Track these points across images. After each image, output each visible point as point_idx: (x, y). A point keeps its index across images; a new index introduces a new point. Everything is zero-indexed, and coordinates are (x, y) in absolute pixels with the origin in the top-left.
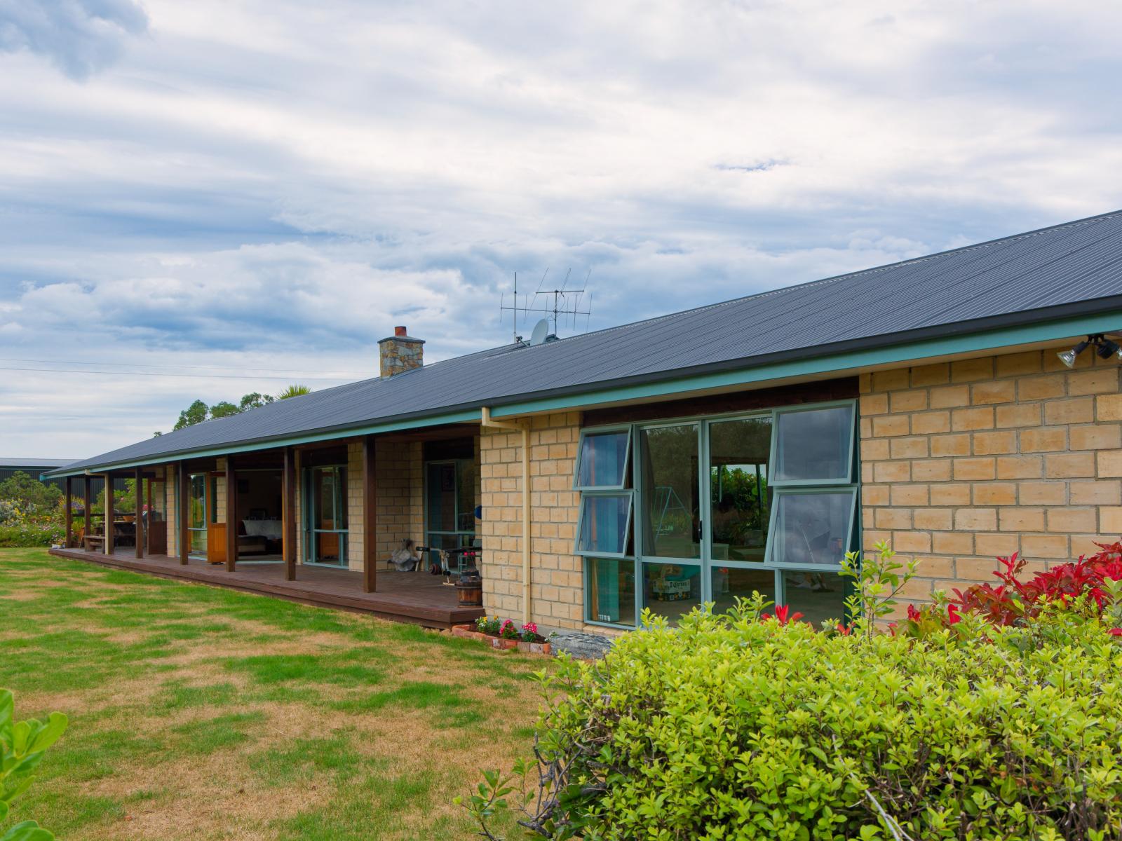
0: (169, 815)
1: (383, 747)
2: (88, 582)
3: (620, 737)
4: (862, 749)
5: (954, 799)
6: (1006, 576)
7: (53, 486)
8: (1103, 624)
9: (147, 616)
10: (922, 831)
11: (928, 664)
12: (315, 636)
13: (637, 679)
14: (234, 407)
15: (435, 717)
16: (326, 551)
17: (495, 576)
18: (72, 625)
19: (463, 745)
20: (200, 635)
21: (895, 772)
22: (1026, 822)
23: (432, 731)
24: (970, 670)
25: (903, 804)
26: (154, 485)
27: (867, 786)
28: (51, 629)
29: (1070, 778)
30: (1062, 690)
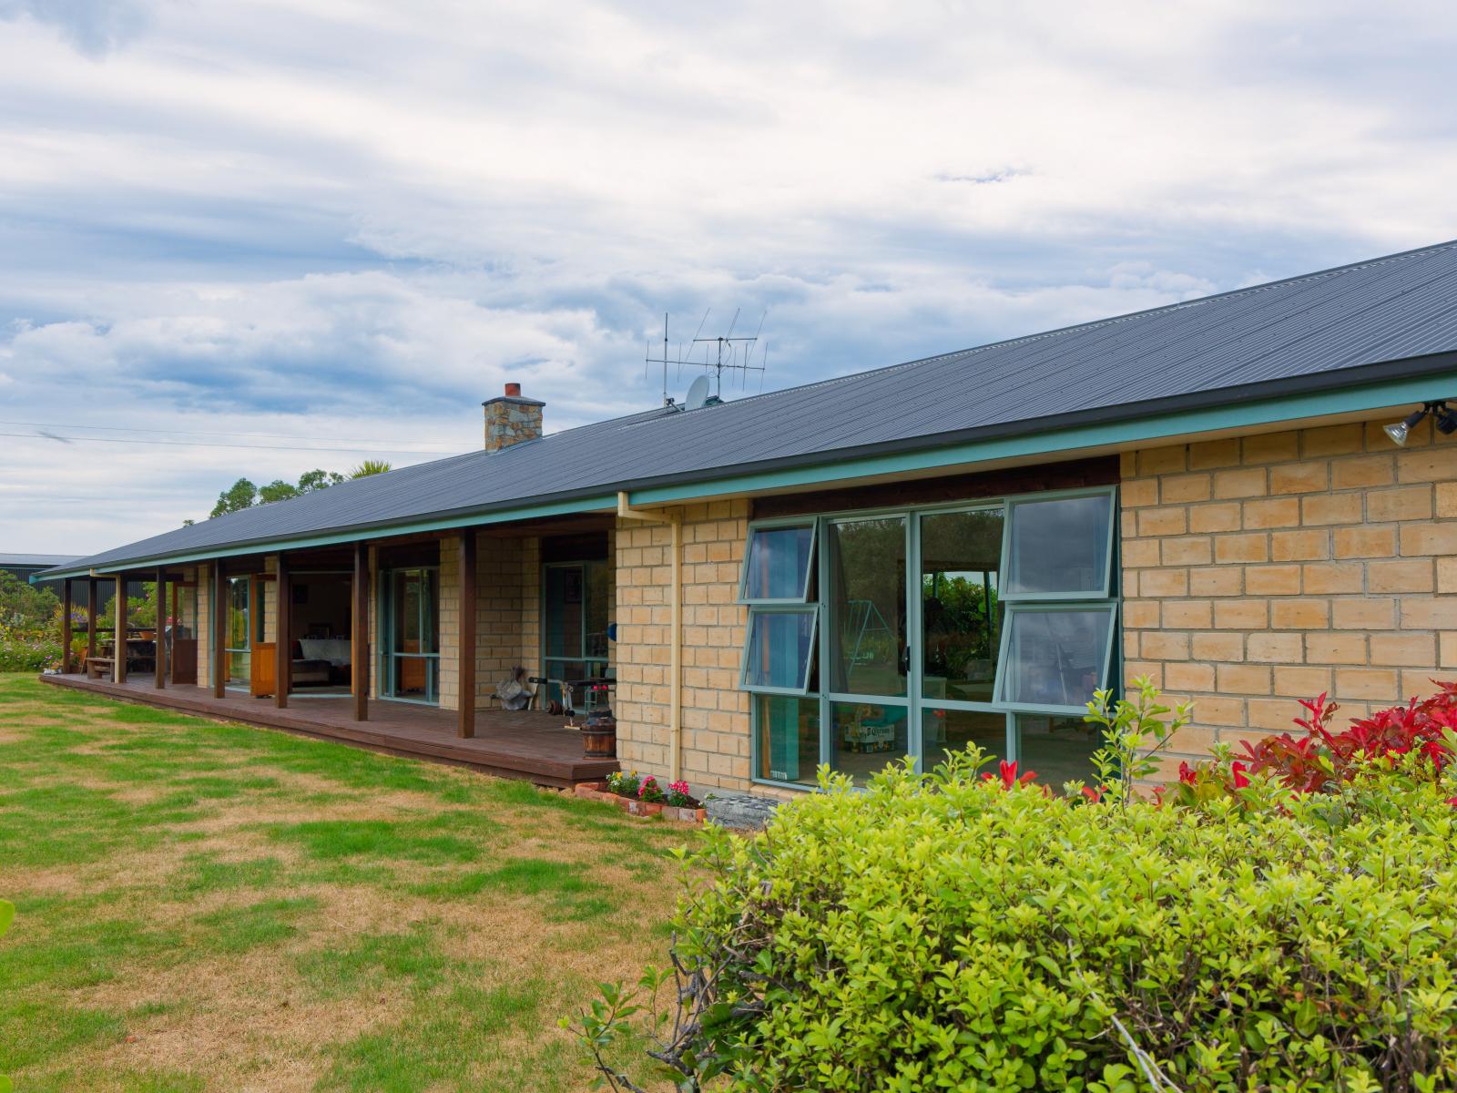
0: (186, 1035)
1: (478, 946)
2: (91, 720)
3: (783, 939)
4: (1108, 959)
5: (1233, 1030)
6: (1312, 725)
7: (47, 591)
8: (1440, 790)
9: (168, 766)
10: (1188, 1073)
11: (1201, 845)
12: (391, 795)
13: (808, 859)
14: (290, 489)
15: (549, 906)
16: (410, 681)
17: (633, 718)
18: (66, 776)
19: (585, 945)
20: (237, 792)
21: (1153, 992)
22: (1329, 1062)
23: (543, 925)
24: (1258, 852)
25: (1164, 1036)
26: (182, 591)
27: (1115, 1010)
28: (38, 783)
29: (1390, 1003)
30: (1382, 880)
